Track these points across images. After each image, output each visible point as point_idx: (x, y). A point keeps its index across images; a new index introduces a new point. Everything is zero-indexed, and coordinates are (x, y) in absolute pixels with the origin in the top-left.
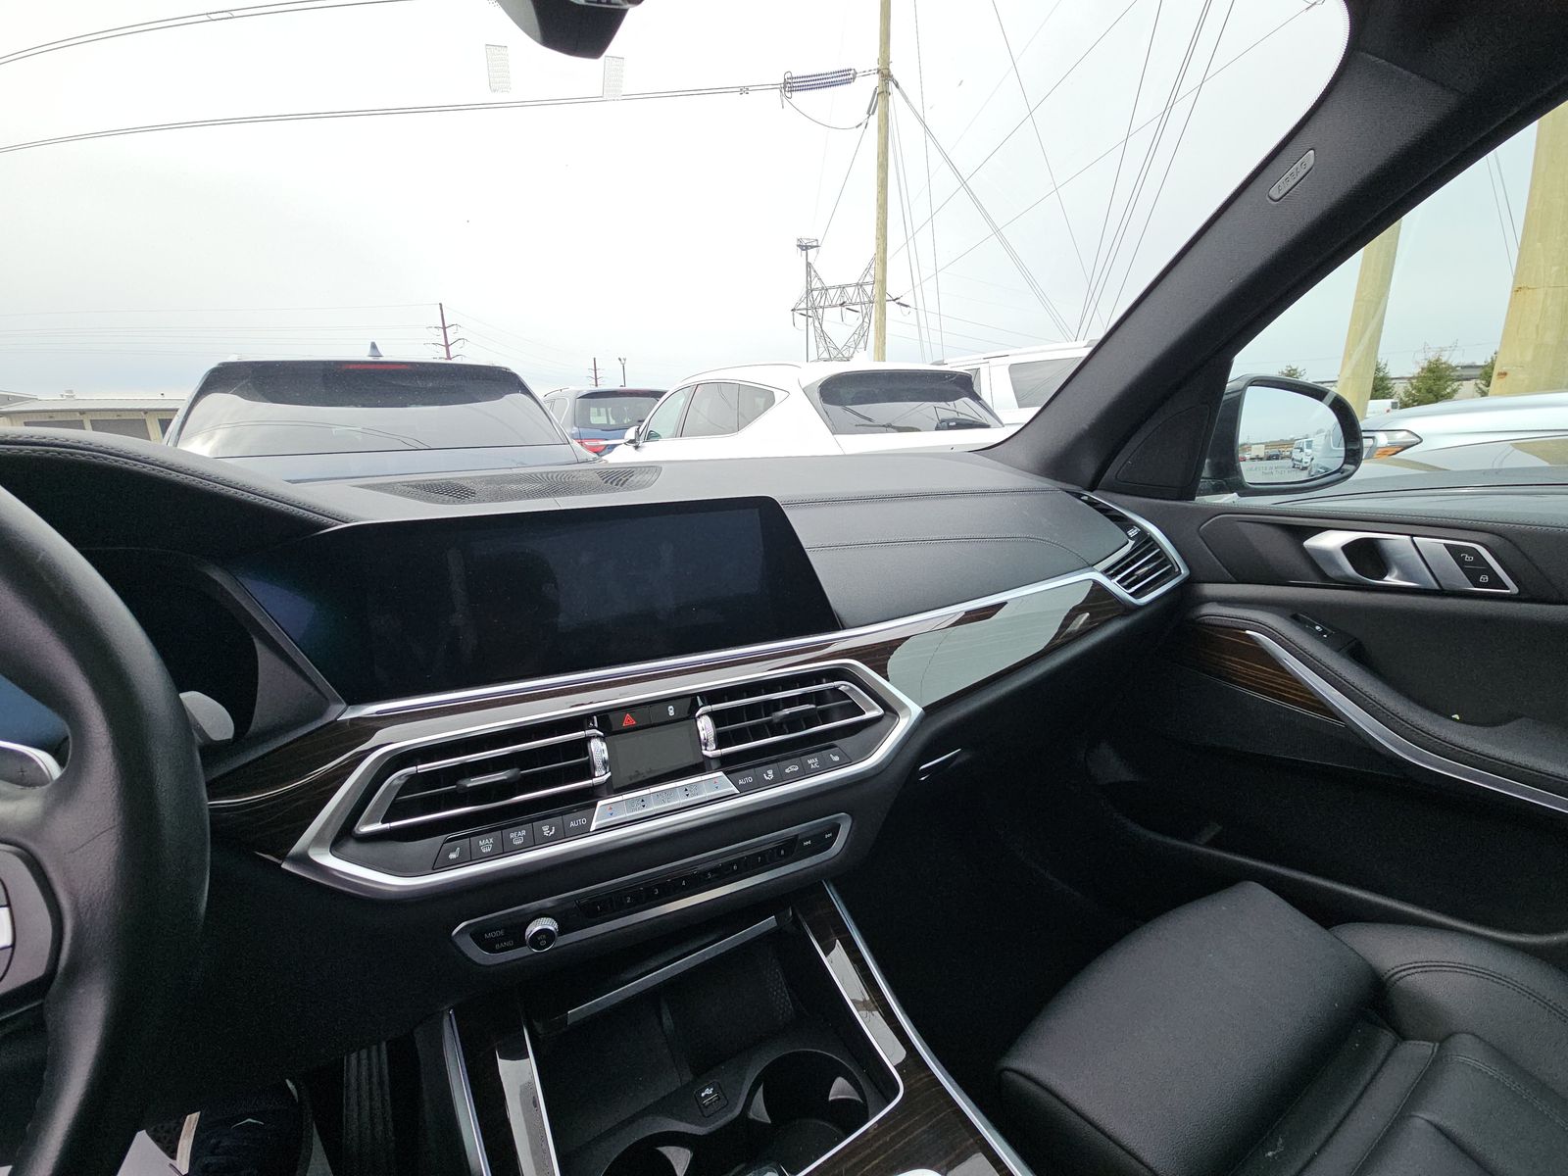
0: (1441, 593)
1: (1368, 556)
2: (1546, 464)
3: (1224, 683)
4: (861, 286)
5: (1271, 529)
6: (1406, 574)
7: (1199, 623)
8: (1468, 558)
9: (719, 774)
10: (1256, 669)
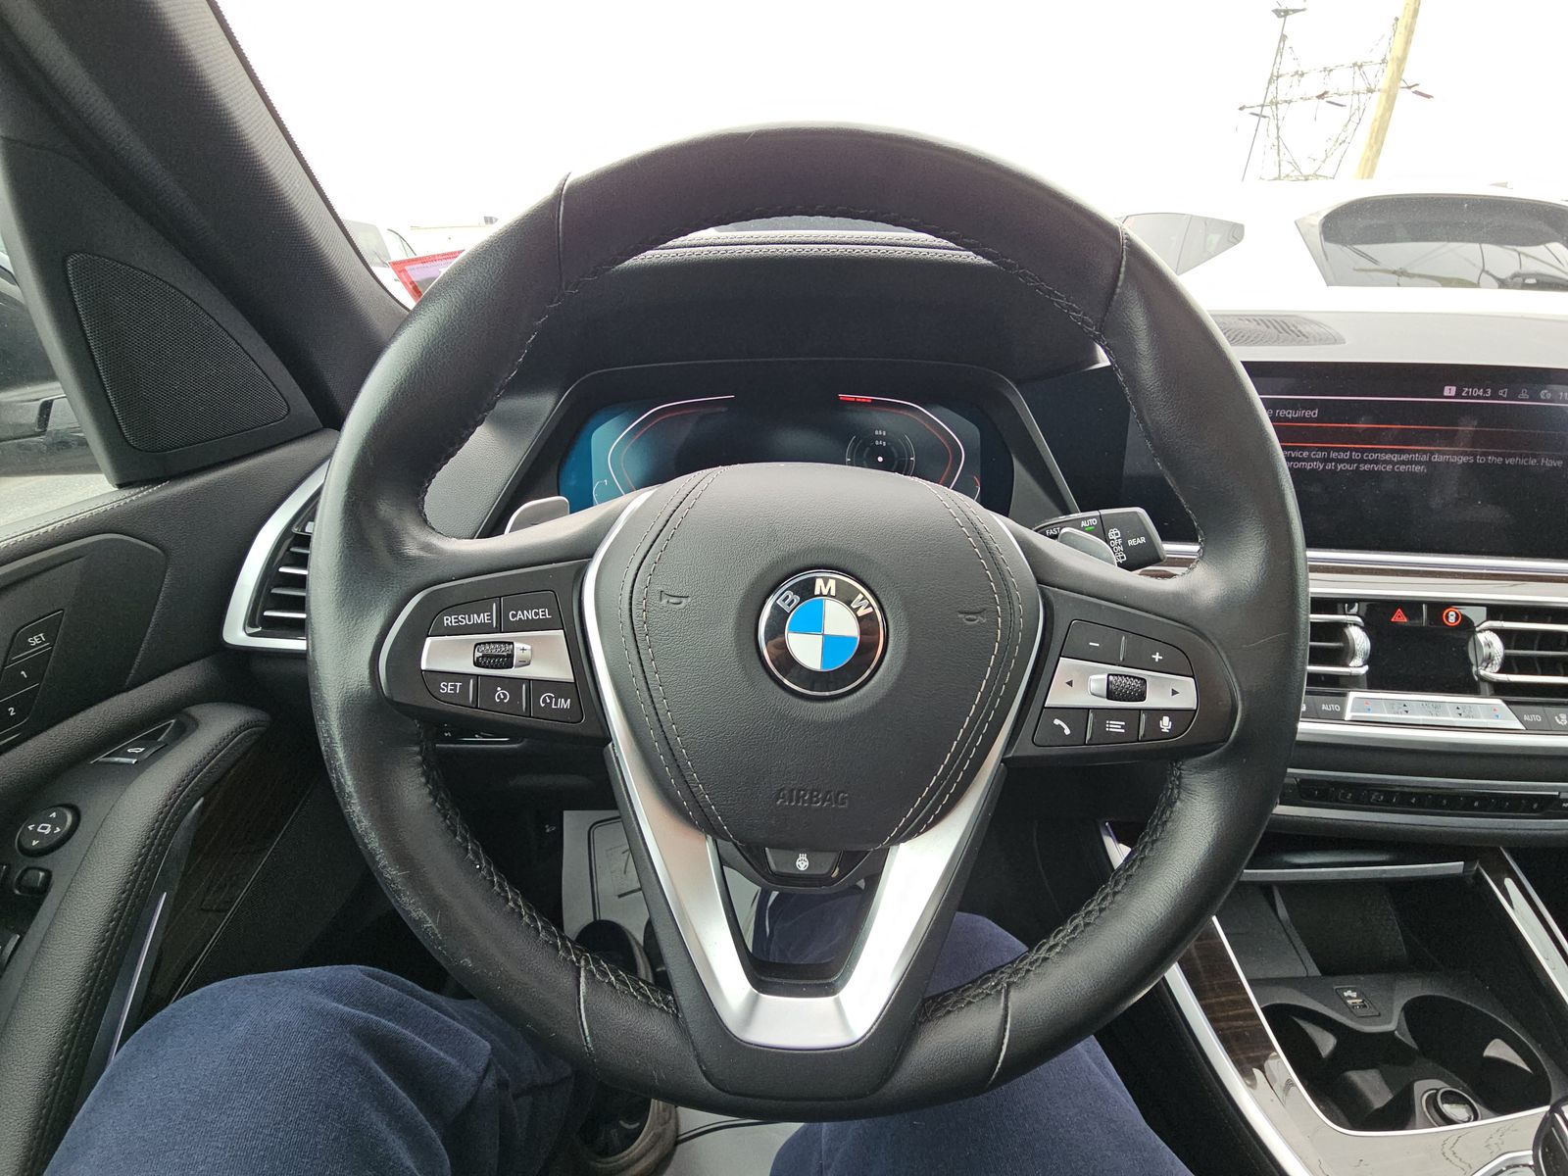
4: (1360, 67)
9: (1498, 702)
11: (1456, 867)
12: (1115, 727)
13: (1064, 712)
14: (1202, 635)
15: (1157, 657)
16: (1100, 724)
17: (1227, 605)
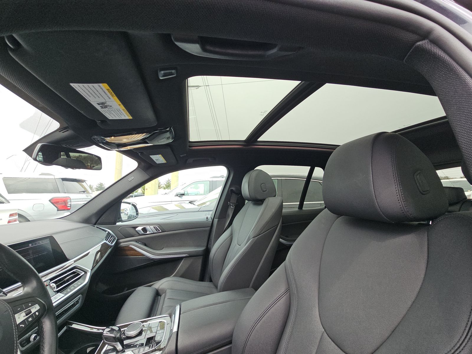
0: (154, 233)
1: (144, 230)
2: (158, 211)
3: (125, 257)
5: (131, 228)
6: (149, 232)
7: (122, 247)
8: (156, 228)
9: (59, 294)
10: (132, 252)
11: (65, 328)
12: (30, 319)
13: (21, 323)
14: (33, 297)
15: (30, 305)
16: (28, 321)
17: (34, 290)
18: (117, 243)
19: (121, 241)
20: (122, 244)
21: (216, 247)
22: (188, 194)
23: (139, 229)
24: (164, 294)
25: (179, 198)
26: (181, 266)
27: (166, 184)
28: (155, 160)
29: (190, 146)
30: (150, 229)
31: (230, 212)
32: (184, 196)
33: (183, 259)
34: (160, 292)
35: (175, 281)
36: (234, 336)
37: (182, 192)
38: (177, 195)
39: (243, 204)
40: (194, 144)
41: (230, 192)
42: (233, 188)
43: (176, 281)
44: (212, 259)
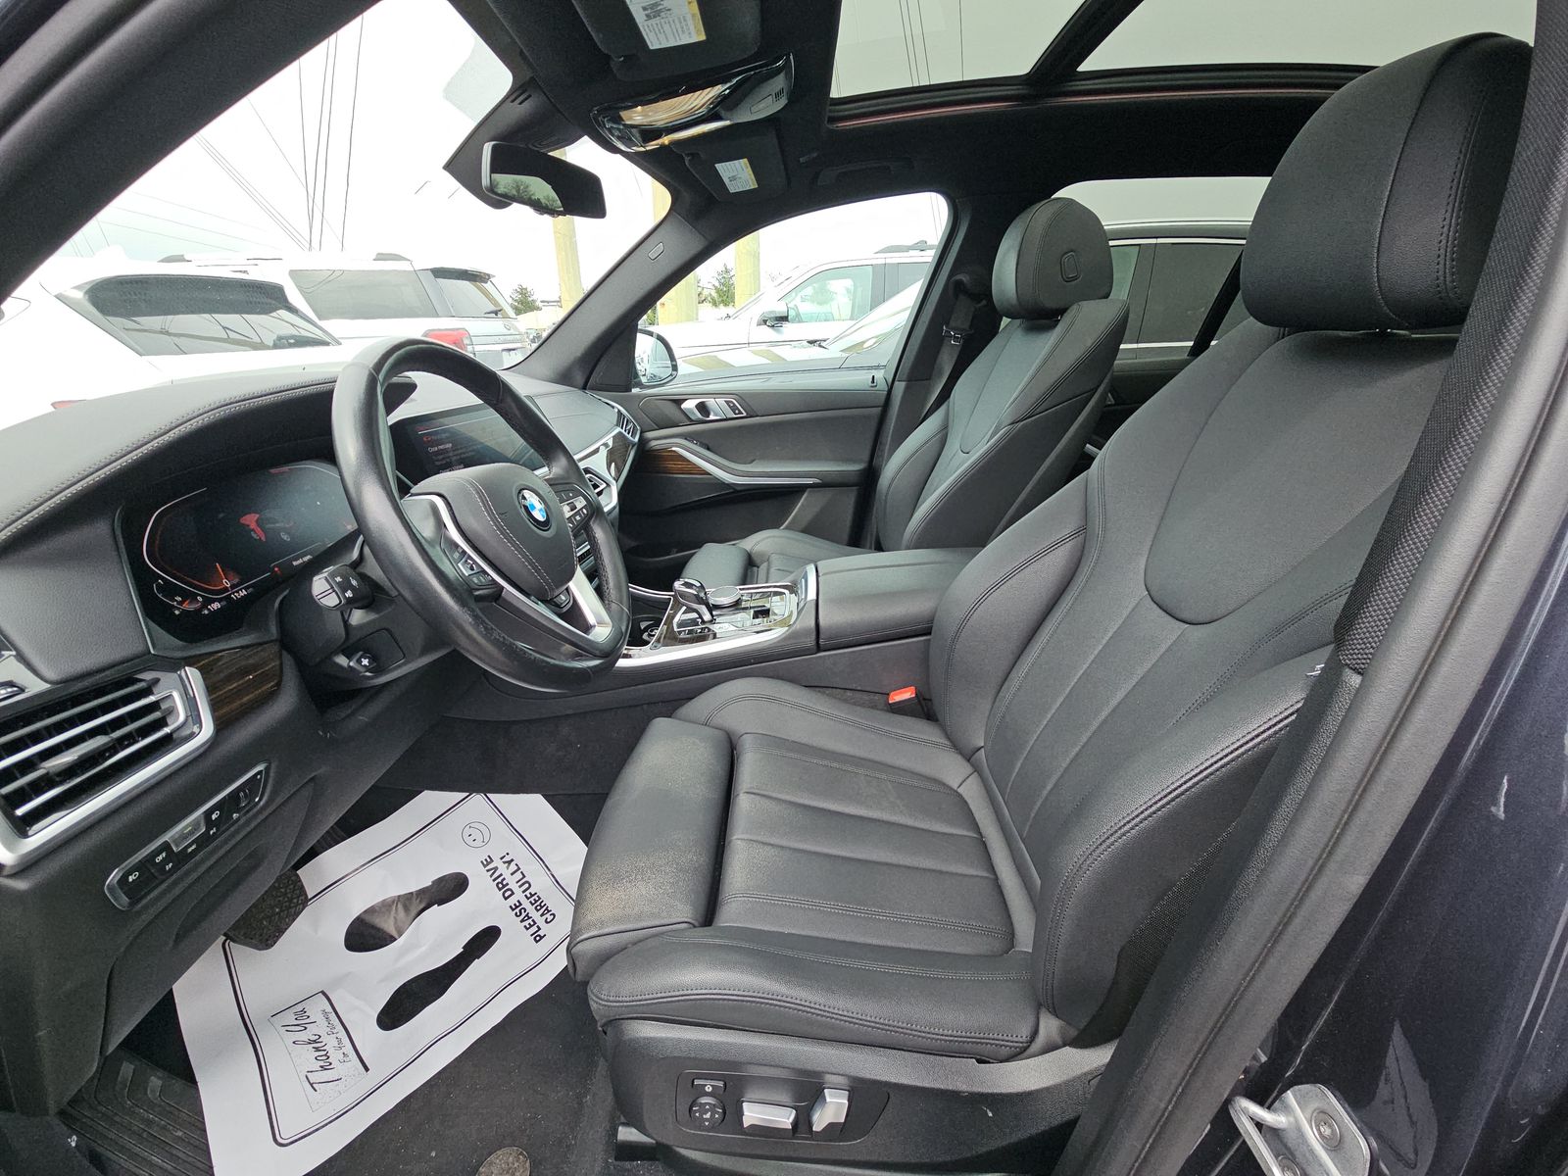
0: (726, 420)
1: (703, 408)
3: (665, 476)
5: (669, 403)
6: (716, 415)
7: (654, 451)
8: (732, 405)
10: (679, 465)
15: (571, 495)
18: (643, 442)
19: (649, 435)
20: (653, 443)
21: (895, 465)
22: (799, 319)
23: (690, 405)
24: (765, 564)
25: (770, 330)
26: (803, 507)
27: (717, 284)
28: (726, 180)
29: (832, 120)
30: (718, 407)
31: (946, 362)
32: (786, 325)
33: (805, 491)
34: (757, 560)
35: (788, 538)
36: (935, 621)
37: (780, 309)
38: (765, 322)
39: (992, 332)
40: (846, 110)
41: (951, 292)
42: (964, 278)
43: (793, 539)
44: (884, 491)
